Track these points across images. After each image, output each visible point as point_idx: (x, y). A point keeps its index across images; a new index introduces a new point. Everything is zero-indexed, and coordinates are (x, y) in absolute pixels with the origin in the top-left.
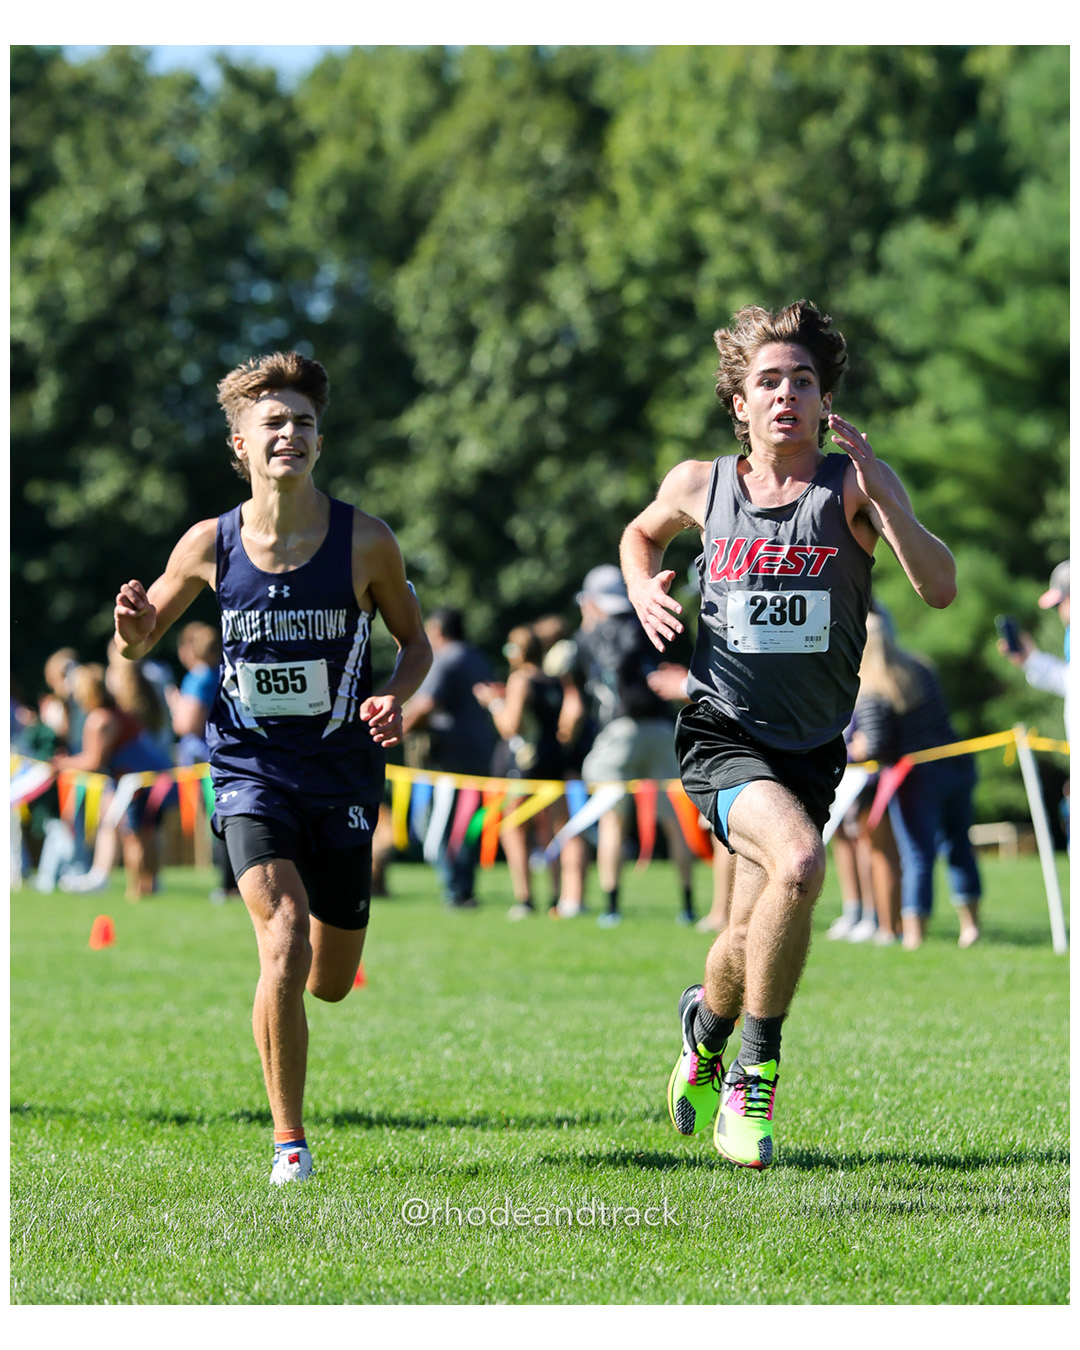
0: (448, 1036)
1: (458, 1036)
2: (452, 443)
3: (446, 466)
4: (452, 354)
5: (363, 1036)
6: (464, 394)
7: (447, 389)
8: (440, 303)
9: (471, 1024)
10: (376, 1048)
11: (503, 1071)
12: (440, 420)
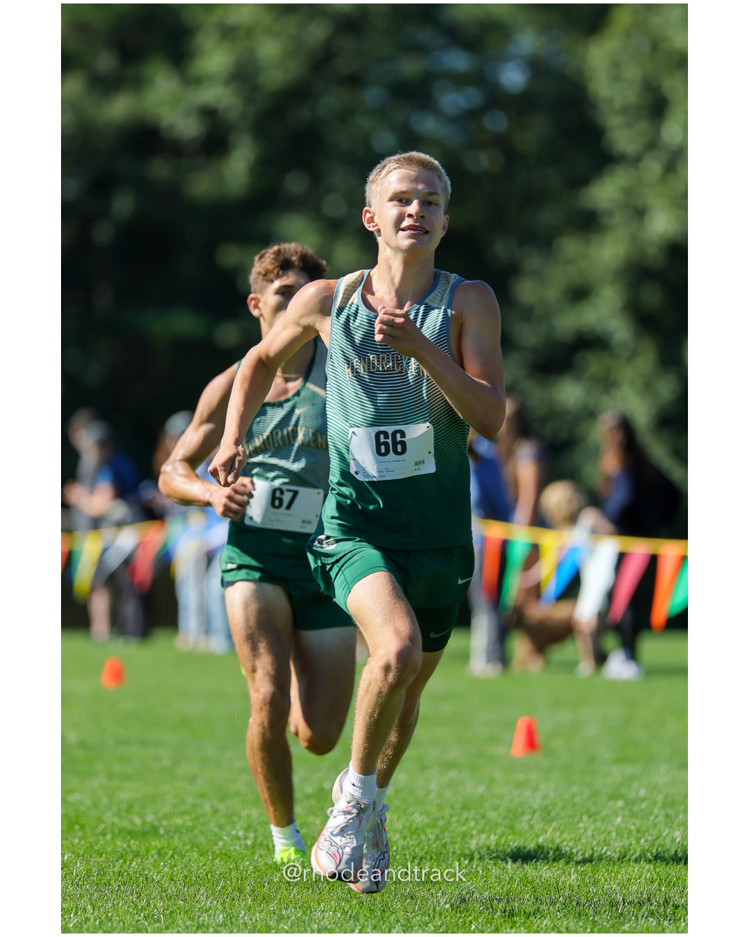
0: (620, 803)
1: (630, 803)
2: (640, 213)
3: (634, 238)
4: (643, 125)
5: (537, 802)
6: (653, 167)
7: (637, 160)
8: (633, 73)
9: (642, 793)
10: (547, 814)
11: (673, 840)
12: (628, 191)
